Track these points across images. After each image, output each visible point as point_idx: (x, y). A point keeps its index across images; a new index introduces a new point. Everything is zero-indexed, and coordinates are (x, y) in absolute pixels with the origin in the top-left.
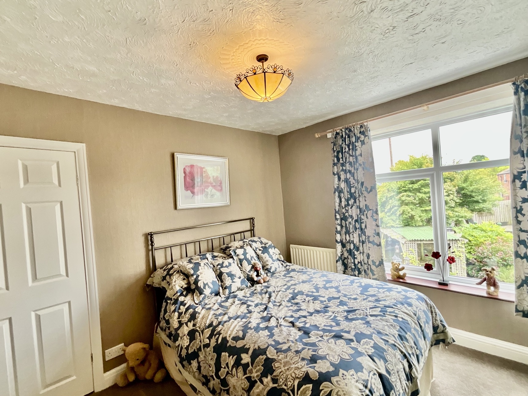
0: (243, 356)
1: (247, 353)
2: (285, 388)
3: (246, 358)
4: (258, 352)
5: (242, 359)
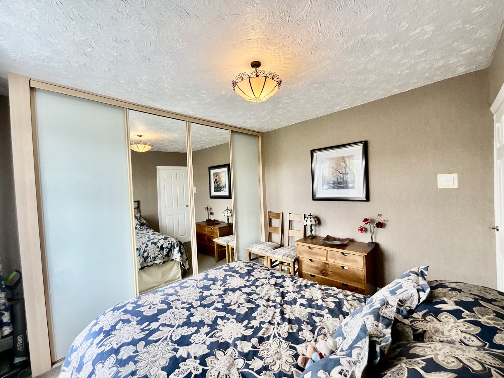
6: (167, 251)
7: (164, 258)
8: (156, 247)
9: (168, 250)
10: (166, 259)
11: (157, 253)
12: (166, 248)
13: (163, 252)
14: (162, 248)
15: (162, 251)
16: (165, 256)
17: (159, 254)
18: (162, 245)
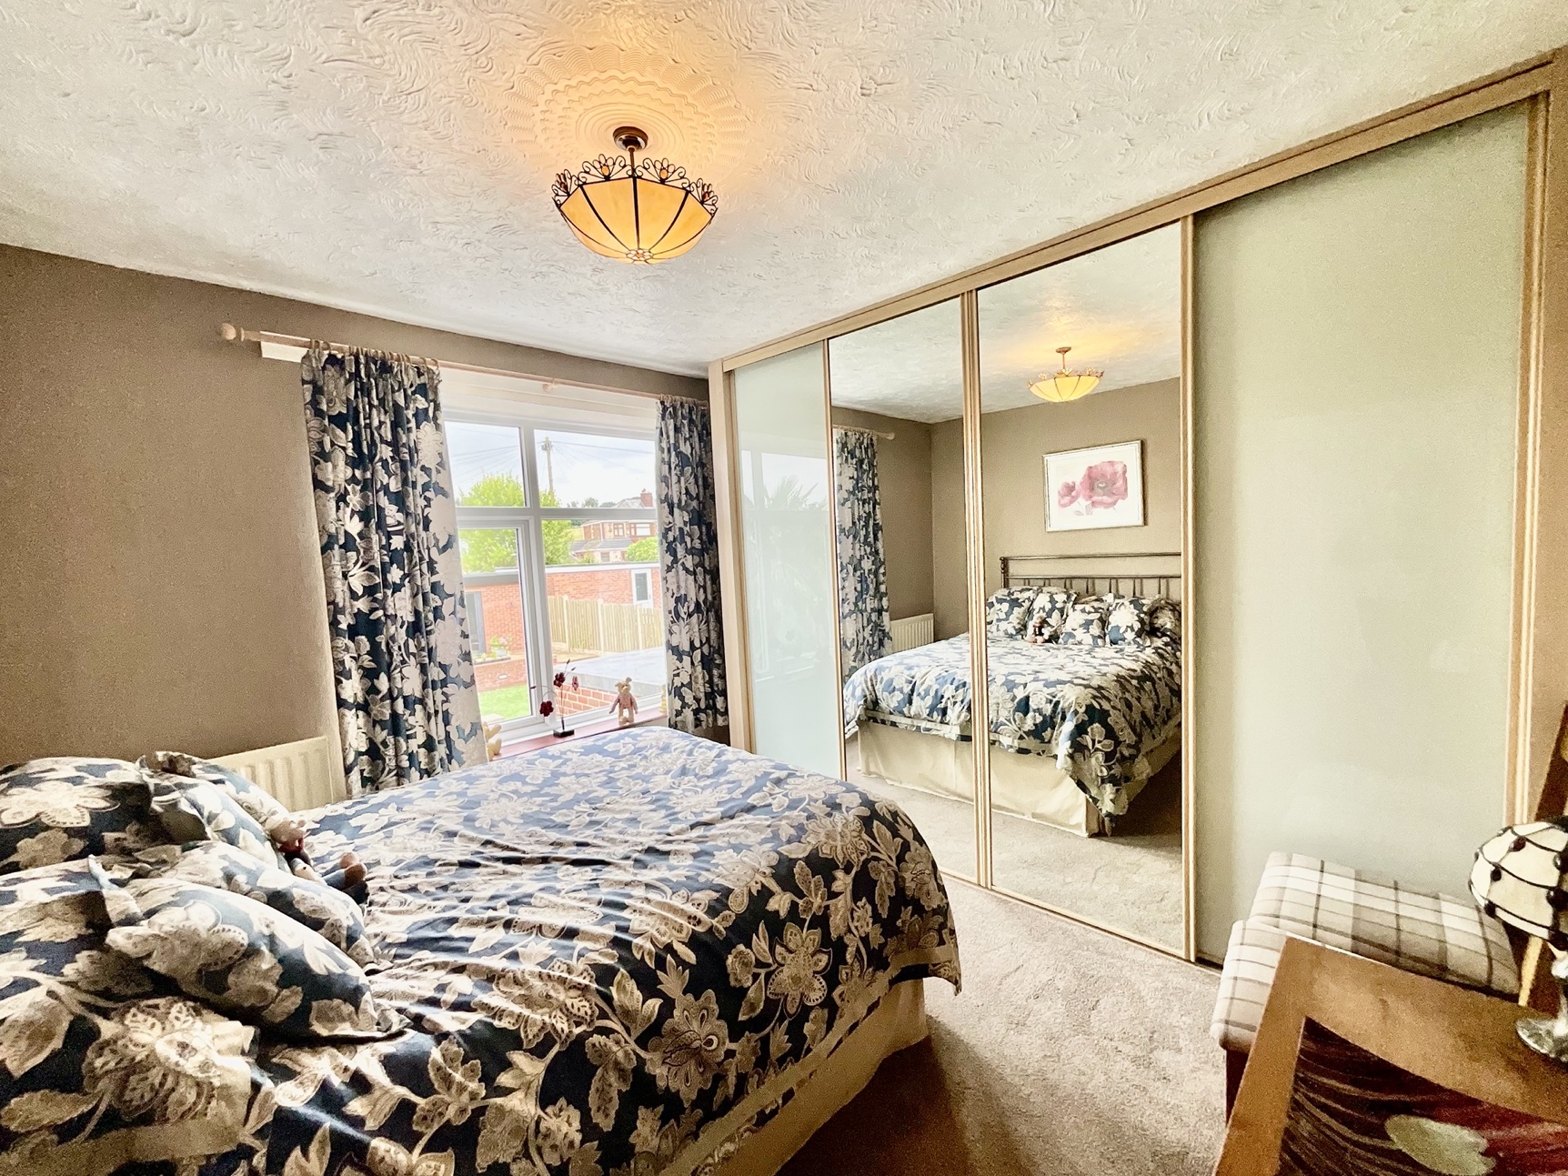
0: (772, 905)
1: (772, 894)
2: (865, 856)
3: (780, 903)
4: (784, 873)
5: (777, 912)
6: (1038, 721)
7: (1021, 738)
8: (1009, 696)
9: (1039, 719)
10: (1030, 743)
11: (1006, 713)
12: (1034, 711)
13: (1023, 721)
14: (1024, 706)
15: (1021, 715)
16: (1028, 733)
17: (1009, 721)
18: (1027, 698)
